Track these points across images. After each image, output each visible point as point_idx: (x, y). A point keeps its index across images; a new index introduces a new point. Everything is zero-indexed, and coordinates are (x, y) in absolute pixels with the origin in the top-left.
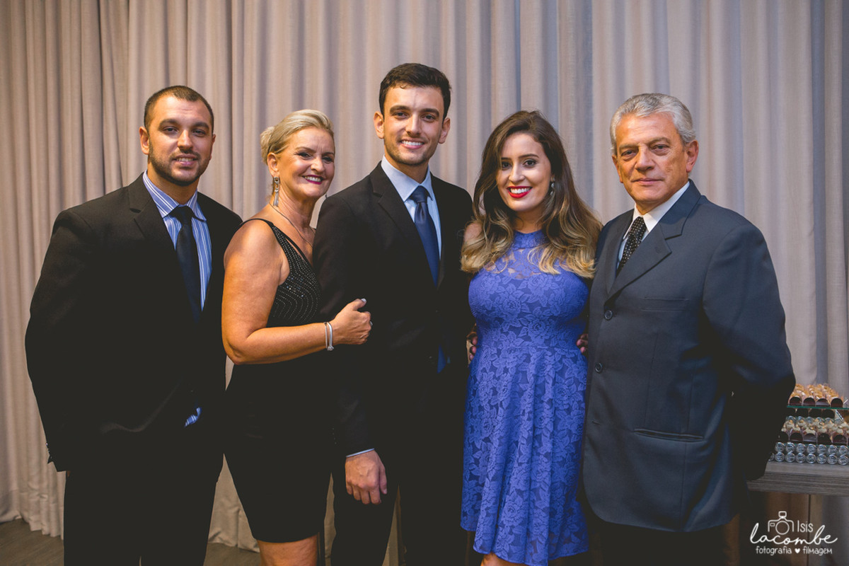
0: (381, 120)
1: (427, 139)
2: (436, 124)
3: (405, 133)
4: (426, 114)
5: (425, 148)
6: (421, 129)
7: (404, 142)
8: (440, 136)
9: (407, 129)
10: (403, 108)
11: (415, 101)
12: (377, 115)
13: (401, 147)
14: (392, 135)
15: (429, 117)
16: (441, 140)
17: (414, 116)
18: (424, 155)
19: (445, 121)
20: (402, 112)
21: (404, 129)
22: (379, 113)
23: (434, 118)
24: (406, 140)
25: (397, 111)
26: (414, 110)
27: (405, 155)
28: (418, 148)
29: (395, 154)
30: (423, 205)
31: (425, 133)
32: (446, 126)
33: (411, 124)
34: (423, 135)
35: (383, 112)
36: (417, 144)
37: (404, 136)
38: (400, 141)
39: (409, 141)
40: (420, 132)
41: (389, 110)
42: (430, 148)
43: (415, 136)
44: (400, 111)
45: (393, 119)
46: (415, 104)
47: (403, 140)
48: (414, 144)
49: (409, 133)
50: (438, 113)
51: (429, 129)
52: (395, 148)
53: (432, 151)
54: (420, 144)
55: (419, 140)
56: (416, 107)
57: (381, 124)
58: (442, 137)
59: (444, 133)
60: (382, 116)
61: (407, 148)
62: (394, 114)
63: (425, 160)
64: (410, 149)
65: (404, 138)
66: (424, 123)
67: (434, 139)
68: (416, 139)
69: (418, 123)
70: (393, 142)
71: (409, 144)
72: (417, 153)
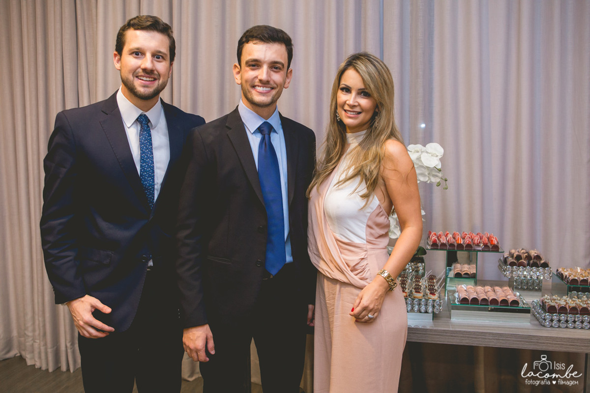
0: (238, 70)
1: (275, 86)
2: (282, 73)
3: (257, 80)
4: (274, 66)
5: (274, 92)
6: (270, 77)
7: (257, 88)
9: (259, 77)
10: (255, 61)
11: (265, 55)
12: (235, 66)
13: (253, 92)
14: (246, 81)
15: (277, 68)
16: (285, 86)
17: (265, 67)
18: (273, 98)
19: (289, 71)
20: (255, 64)
21: (256, 77)
22: (237, 65)
23: (280, 69)
24: (258, 86)
25: (251, 63)
26: (265, 62)
27: (258, 98)
28: (268, 92)
29: (250, 97)
30: (267, 136)
31: (275, 82)
32: (289, 75)
33: (263, 73)
34: (272, 82)
35: (240, 64)
36: (267, 89)
37: (257, 82)
38: (254, 87)
39: (260, 87)
40: (270, 79)
41: (245, 62)
42: (278, 92)
43: (265, 83)
44: (253, 63)
45: (248, 69)
46: (265, 58)
47: (256, 86)
48: (265, 89)
49: (261, 81)
50: (283, 65)
51: (277, 77)
52: (249, 92)
53: (278, 95)
54: (269, 89)
55: (269, 86)
56: (266, 59)
57: (239, 73)
58: (286, 83)
59: (288, 81)
60: (239, 67)
61: (258, 92)
62: (250, 66)
63: (273, 102)
64: (261, 93)
65: (256, 84)
66: (272, 73)
67: (281, 85)
68: (266, 85)
69: (268, 73)
70: (248, 87)
71: (260, 89)
72: (267, 96)
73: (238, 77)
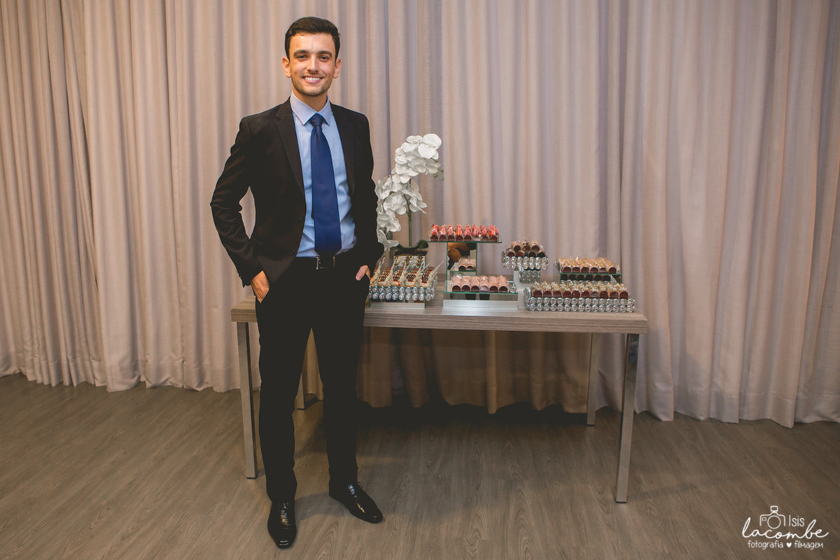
0: (287, 63)
1: (324, 75)
2: (330, 62)
3: (306, 71)
4: (322, 56)
5: (323, 81)
6: (319, 67)
7: (307, 78)
8: (334, 73)
9: (308, 68)
10: (303, 52)
11: (312, 45)
12: (284, 59)
13: (303, 82)
14: (296, 73)
15: (324, 58)
16: (335, 76)
17: (313, 57)
18: (323, 87)
19: (337, 61)
20: (304, 55)
21: (305, 68)
22: (286, 58)
23: (328, 58)
24: (308, 76)
25: (299, 55)
26: (313, 53)
27: (309, 89)
28: (318, 82)
29: (300, 88)
30: (319, 128)
31: (324, 72)
32: (338, 65)
33: (311, 63)
34: (320, 72)
35: (288, 58)
36: (317, 79)
37: (306, 72)
38: (304, 77)
39: (310, 77)
40: (318, 69)
41: (293, 54)
42: (327, 81)
43: (314, 73)
44: (301, 55)
45: (296, 60)
48: (314, 79)
49: (309, 71)
50: (331, 55)
51: (325, 67)
52: (299, 83)
53: (329, 84)
54: (319, 79)
55: (318, 76)
56: (314, 50)
57: (288, 65)
58: (336, 73)
59: (337, 70)
60: (288, 60)
61: (309, 83)
62: (298, 57)
63: (324, 91)
64: (311, 84)
65: (306, 75)
66: (320, 62)
67: (329, 75)
68: (316, 75)
69: (316, 63)
70: (297, 78)
71: (310, 80)
72: (317, 86)
73: (288, 70)
